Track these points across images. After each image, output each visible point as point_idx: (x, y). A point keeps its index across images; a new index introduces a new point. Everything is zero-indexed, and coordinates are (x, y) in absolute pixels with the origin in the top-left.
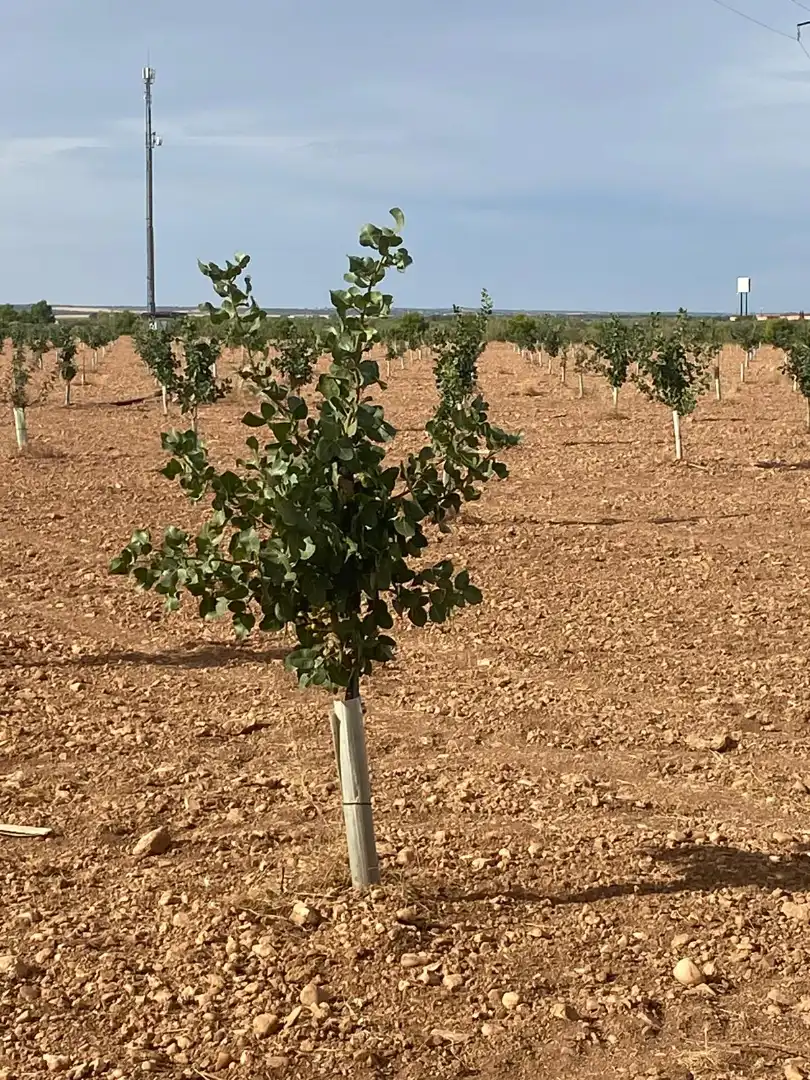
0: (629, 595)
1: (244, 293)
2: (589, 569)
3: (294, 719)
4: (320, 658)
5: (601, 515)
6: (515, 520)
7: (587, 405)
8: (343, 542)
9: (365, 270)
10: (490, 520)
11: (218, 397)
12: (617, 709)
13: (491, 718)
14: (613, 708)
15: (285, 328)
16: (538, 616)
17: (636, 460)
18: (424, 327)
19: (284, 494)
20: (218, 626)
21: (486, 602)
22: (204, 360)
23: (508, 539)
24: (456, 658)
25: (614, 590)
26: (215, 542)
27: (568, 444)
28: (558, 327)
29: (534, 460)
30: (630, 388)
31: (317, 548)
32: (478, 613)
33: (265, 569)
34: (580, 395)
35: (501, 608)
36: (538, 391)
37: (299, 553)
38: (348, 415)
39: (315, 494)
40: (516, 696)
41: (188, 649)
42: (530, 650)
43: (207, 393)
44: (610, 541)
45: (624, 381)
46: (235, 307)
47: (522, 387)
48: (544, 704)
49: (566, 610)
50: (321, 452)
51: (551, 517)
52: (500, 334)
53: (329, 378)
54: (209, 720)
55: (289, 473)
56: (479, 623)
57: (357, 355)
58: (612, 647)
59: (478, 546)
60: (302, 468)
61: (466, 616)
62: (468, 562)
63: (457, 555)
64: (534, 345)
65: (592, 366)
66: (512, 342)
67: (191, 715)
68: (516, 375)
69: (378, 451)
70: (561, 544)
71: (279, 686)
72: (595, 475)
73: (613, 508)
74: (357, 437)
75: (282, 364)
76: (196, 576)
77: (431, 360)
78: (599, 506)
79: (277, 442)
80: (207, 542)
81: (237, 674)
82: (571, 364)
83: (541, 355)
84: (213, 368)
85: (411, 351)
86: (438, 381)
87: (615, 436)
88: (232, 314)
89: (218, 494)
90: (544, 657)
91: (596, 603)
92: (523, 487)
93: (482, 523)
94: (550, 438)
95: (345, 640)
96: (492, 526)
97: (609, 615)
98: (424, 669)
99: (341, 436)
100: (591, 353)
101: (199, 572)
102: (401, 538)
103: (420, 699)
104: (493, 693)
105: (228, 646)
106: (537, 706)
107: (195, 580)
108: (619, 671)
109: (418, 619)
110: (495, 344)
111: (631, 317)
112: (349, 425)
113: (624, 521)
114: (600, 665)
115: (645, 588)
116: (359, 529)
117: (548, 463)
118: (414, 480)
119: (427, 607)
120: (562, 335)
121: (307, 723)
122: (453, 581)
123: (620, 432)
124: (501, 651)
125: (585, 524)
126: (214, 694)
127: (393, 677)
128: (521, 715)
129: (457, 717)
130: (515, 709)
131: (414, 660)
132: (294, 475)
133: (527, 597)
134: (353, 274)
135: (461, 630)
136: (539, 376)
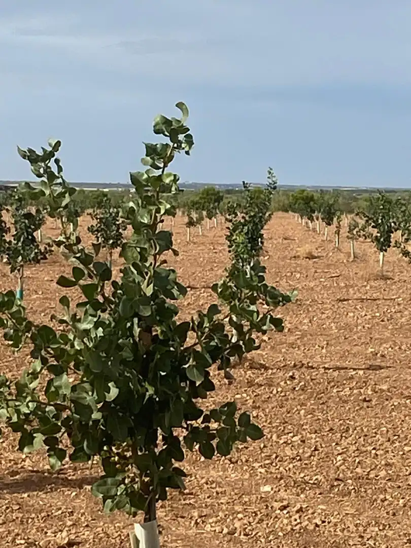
0: (391, 432)
1: (57, 175)
2: (357, 408)
3: (101, 538)
4: (122, 486)
5: (368, 362)
6: (295, 366)
7: (357, 267)
8: (142, 386)
9: (158, 154)
10: (273, 365)
11: (42, 259)
12: (380, 530)
13: (271, 537)
14: (377, 529)
15: (100, 199)
16: (313, 449)
17: (399, 315)
18: (219, 199)
19: (91, 345)
20: (39, 457)
21: (269, 436)
22: (30, 228)
23: (288, 382)
24: (243, 484)
25: (378, 427)
26: (32, 386)
27: (340, 301)
28: (333, 200)
29: (312, 314)
30: (393, 254)
31: (119, 392)
32: (262, 446)
33: (75, 409)
34: (351, 259)
35: (281, 442)
36: (316, 255)
37: (105, 395)
38: (147, 278)
39: (118, 345)
40: (293, 518)
41: (11, 476)
42: (306, 478)
43: (32, 256)
44: (375, 384)
45: (389, 246)
46: (50, 186)
47: (302, 251)
48: (317, 525)
49: (337, 444)
50: (123, 310)
51: (325, 363)
52: (284, 206)
53: (130, 247)
54: (28, 539)
55: (96, 326)
56: (263, 455)
57: (153, 226)
58: (377, 476)
59: (263, 387)
60: (107, 322)
61: (251, 448)
62: (254, 402)
63: (245, 395)
64: (313, 215)
65: (362, 233)
66: (295, 212)
67: (13, 534)
68: (297, 241)
69: (172, 308)
70: (334, 386)
71: (89, 509)
72: (364, 327)
73: (379, 355)
74: (155, 295)
75: (97, 230)
76: (16, 415)
77: (224, 228)
78: (366, 354)
79: (87, 300)
80: (26, 386)
81: (53, 498)
82: (344, 231)
83: (319, 224)
84: (37, 234)
85: (208, 219)
86: (230, 247)
87: (381, 293)
88: (47, 192)
89: (36, 345)
90: (318, 484)
91: (362, 439)
92: (302, 337)
93: (266, 368)
94: (325, 295)
95: (143, 471)
96: (275, 371)
97: (374, 449)
98: (215, 494)
99: (141, 296)
100: (361, 222)
101: (18, 412)
102: (193, 383)
103: (211, 521)
104: (274, 515)
105: (46, 474)
106: (311, 527)
107: (15, 419)
108: (382, 496)
109: (207, 452)
110: (280, 214)
111: (396, 192)
112: (148, 285)
113: (387, 367)
114: (365, 492)
115: (405, 425)
116: (156, 374)
117: (324, 316)
118: (203, 333)
119: (214, 443)
120: (336, 207)
121: (113, 541)
122: (237, 420)
123: (384, 290)
124: (281, 478)
125: (355, 369)
126: (33, 515)
127: (187, 502)
128: (297, 535)
129: (242, 536)
130: (292, 529)
131: (206, 486)
132: (100, 329)
133: (304, 433)
134: (149, 158)
135: (247, 461)
136: (316, 242)
